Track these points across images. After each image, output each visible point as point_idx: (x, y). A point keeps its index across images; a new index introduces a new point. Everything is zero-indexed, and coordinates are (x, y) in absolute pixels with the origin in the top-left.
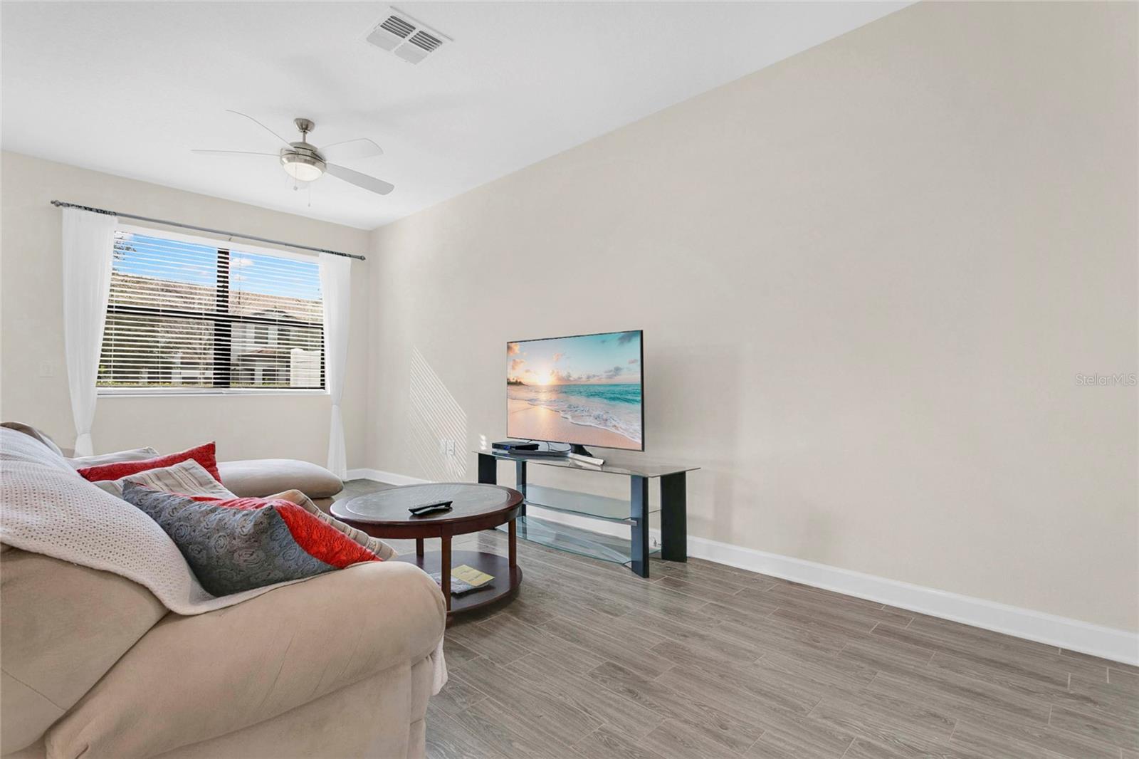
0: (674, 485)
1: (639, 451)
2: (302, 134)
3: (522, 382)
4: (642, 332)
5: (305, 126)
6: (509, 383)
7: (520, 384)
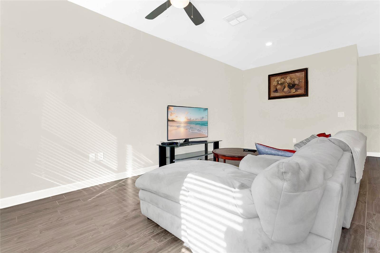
3: (174, 120)
4: (208, 109)
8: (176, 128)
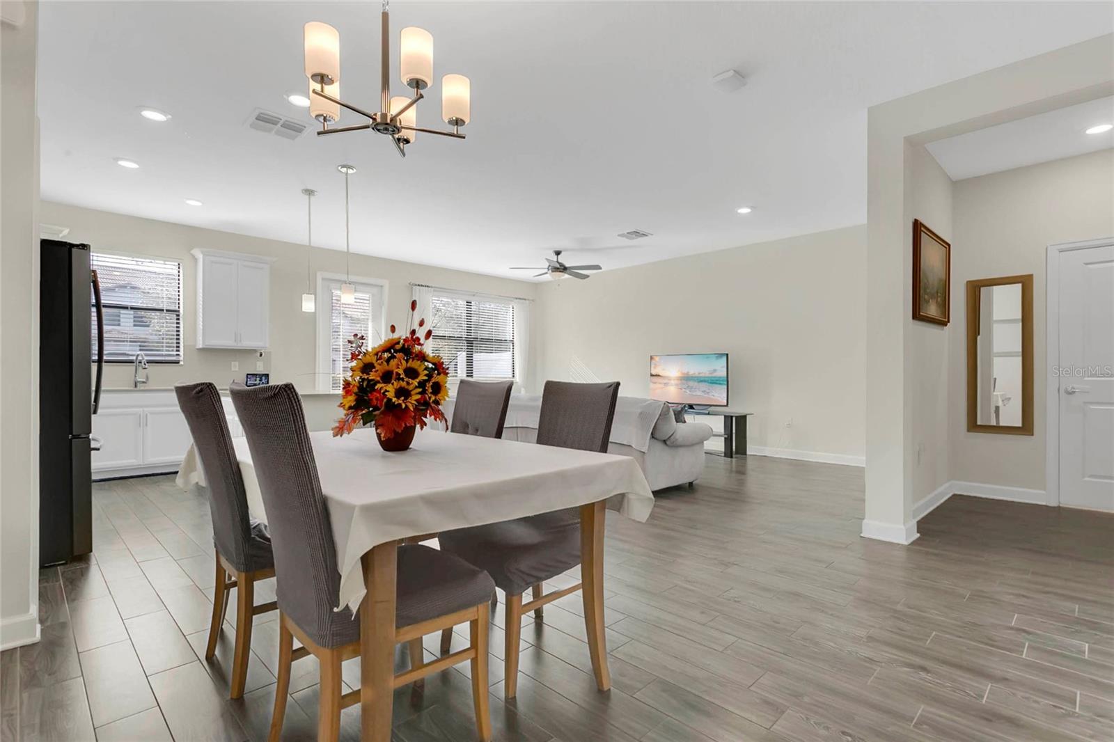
0: (742, 420)
1: (725, 406)
2: (556, 257)
3: (660, 374)
4: (727, 355)
5: (558, 253)
6: (652, 375)
7: (659, 376)
8: (662, 386)
